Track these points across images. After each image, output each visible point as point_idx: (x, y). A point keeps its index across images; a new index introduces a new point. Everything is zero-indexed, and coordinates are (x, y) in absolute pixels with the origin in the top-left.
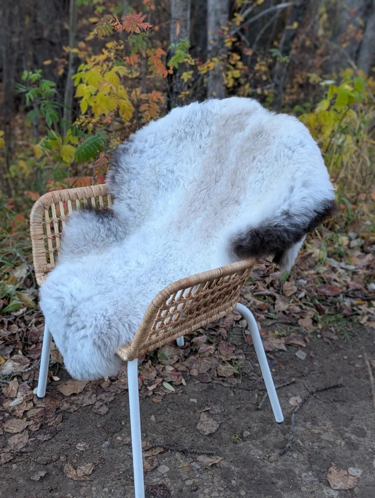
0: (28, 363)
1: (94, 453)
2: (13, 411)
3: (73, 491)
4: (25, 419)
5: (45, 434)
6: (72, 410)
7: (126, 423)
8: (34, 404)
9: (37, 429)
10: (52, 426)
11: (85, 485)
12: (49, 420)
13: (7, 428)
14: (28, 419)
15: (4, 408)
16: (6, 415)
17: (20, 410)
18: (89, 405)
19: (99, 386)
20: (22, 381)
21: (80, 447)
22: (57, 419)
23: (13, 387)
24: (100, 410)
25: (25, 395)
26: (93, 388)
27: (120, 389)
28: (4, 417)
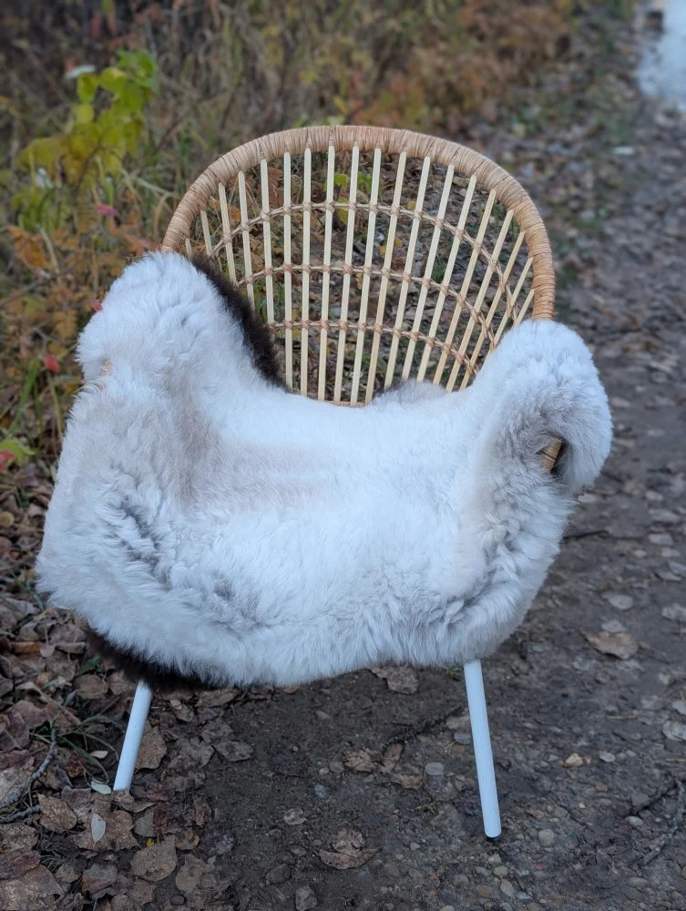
0: (27, 757)
1: (325, 814)
2: (113, 843)
3: (379, 881)
4: (150, 843)
5: (218, 839)
6: (198, 782)
7: (299, 747)
8: (128, 812)
9: (196, 842)
10: (206, 823)
11: (380, 861)
12: (188, 819)
13: (148, 873)
14: (154, 839)
15: (92, 851)
16: (110, 857)
17: (120, 835)
18: (211, 758)
19: (181, 722)
20: (54, 791)
21: (293, 820)
22: (198, 808)
23: (52, 810)
24: (237, 753)
25: (93, 808)
26: (175, 732)
27: (217, 707)
28: (114, 863)
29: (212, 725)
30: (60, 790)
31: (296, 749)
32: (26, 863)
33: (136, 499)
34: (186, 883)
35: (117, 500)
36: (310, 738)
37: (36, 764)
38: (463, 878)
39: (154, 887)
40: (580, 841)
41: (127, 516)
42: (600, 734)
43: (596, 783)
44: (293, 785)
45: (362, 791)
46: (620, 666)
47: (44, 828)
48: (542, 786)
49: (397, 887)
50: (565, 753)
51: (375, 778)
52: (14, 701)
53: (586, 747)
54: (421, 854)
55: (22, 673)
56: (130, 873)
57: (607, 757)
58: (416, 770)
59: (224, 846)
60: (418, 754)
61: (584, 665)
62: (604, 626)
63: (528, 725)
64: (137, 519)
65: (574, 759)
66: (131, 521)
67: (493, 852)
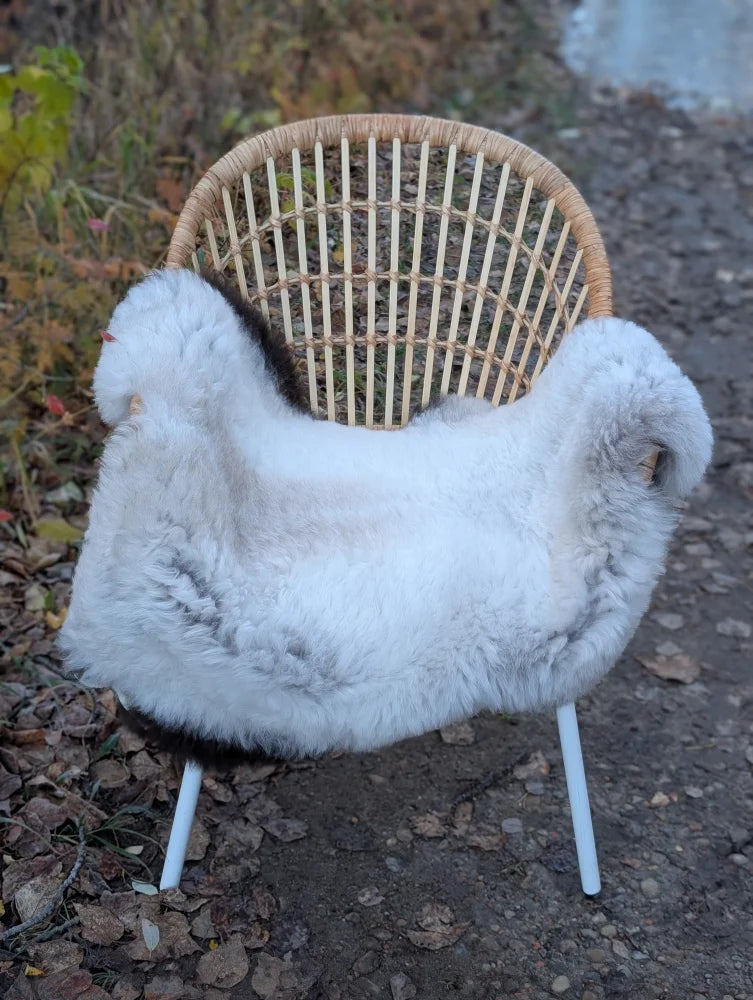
0: (53, 862)
1: (403, 890)
2: (171, 950)
3: (478, 957)
4: (213, 944)
5: (290, 932)
6: (254, 870)
7: (358, 817)
8: (182, 912)
9: (266, 938)
10: (272, 915)
11: (475, 936)
12: (251, 912)
13: (218, 980)
14: (217, 940)
15: (149, 962)
16: (170, 966)
17: (177, 939)
18: (263, 840)
19: (219, 803)
20: (92, 898)
21: (369, 900)
22: (260, 899)
23: (94, 921)
24: (291, 832)
25: (142, 913)
26: (216, 815)
27: (256, 782)
28: (177, 973)
29: (255, 803)
30: (98, 896)
31: (355, 820)
32: (76, 985)
33: (189, 552)
34: (264, 986)
35: (168, 556)
36: (368, 806)
37: (66, 869)
38: (571, 944)
39: (229, 995)
40: (686, 888)
41: (181, 573)
42: (681, 768)
43: (689, 822)
44: (361, 861)
45: (438, 859)
46: (686, 691)
47: (88, 941)
48: (631, 831)
49: (500, 962)
50: (648, 793)
51: (449, 843)
52: (26, 799)
53: (669, 784)
54: (518, 922)
55: (29, 767)
56: (198, 982)
57: (695, 792)
58: (493, 830)
59: (299, 939)
60: (490, 811)
61: (647, 695)
62: (659, 649)
63: (603, 766)
64: (192, 576)
65: (659, 798)
66: (185, 579)
67: (595, 910)
